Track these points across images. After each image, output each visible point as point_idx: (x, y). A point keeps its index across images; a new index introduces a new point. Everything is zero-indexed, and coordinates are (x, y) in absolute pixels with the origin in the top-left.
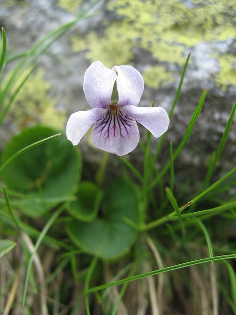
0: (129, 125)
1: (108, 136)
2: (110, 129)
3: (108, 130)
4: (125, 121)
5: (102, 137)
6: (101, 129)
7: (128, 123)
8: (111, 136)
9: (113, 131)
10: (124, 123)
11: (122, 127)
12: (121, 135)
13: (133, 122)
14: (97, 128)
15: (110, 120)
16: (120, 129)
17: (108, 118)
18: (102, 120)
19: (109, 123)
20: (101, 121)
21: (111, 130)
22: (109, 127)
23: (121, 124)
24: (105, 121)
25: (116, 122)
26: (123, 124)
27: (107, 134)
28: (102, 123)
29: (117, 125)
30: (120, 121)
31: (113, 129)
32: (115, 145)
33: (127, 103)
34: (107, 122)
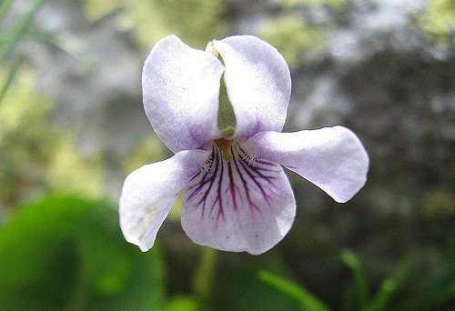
0: (267, 178)
1: (221, 210)
2: (223, 193)
3: (219, 197)
4: (255, 169)
5: (206, 216)
6: (202, 196)
7: (263, 173)
8: (228, 210)
9: (231, 198)
10: (254, 174)
11: (250, 182)
12: (251, 203)
13: (274, 168)
14: (191, 196)
15: (219, 174)
16: (247, 189)
17: (213, 169)
18: (202, 176)
19: (217, 180)
20: (198, 179)
21: (227, 197)
22: (219, 191)
23: (246, 177)
24: (209, 176)
25: (236, 175)
26: (253, 177)
27: (217, 206)
28: (202, 183)
29: (238, 182)
30: (244, 173)
31: (229, 193)
32: (241, 228)
33: (258, 129)
34: (212, 180)
